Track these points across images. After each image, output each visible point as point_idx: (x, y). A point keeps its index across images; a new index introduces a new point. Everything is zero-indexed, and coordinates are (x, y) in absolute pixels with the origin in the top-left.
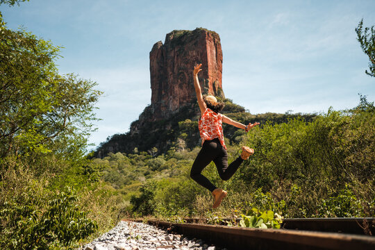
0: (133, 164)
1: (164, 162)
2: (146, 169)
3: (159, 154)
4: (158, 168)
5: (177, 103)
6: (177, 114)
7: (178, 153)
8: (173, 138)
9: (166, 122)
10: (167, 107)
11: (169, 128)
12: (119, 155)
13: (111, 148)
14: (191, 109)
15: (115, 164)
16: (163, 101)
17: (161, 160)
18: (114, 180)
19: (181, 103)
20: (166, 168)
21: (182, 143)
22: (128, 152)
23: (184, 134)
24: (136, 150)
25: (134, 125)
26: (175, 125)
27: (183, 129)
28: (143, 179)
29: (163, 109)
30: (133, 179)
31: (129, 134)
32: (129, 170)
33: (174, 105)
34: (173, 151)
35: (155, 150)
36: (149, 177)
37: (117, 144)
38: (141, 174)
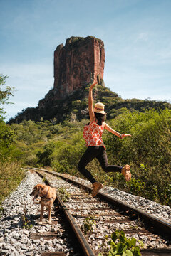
0: (39, 128)
1: (61, 129)
2: (48, 132)
3: (58, 122)
4: (56, 132)
5: (71, 88)
6: (71, 96)
7: (71, 123)
8: (68, 112)
9: (63, 101)
10: (64, 90)
11: (65, 105)
12: (30, 121)
13: (25, 117)
14: (81, 93)
15: (27, 128)
16: (62, 86)
17: (59, 127)
18: (26, 139)
19: (74, 89)
20: (62, 132)
21: (73, 116)
22: (36, 120)
23: (75, 110)
24: (42, 119)
25: (41, 102)
26: (70, 104)
27: (75, 106)
28: (46, 139)
29: (62, 92)
30: (39, 139)
31: (37, 108)
32: (36, 133)
33: (69, 90)
34: (67, 121)
35: (55, 120)
36: (51, 138)
37: (28, 114)
38: (44, 135)
